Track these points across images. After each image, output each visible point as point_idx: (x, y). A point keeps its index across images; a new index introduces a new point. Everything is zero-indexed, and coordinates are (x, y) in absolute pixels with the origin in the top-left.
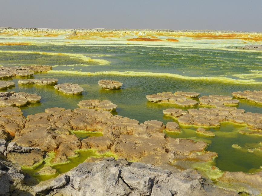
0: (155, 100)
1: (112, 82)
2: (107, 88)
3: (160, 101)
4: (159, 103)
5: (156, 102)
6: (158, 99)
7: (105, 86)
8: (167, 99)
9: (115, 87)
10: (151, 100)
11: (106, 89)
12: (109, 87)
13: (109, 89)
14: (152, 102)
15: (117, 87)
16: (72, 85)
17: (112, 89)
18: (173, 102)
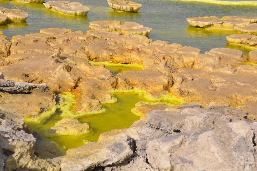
0: (201, 24)
1: (127, 3)
2: (121, 9)
3: (209, 26)
4: (208, 29)
5: (203, 28)
6: (206, 23)
7: (119, 6)
8: (220, 23)
9: (133, 8)
10: (196, 25)
11: (120, 10)
12: (125, 7)
13: (124, 11)
14: (197, 27)
15: (135, 8)
16: (70, 4)
17: (128, 12)
18: (230, 28)
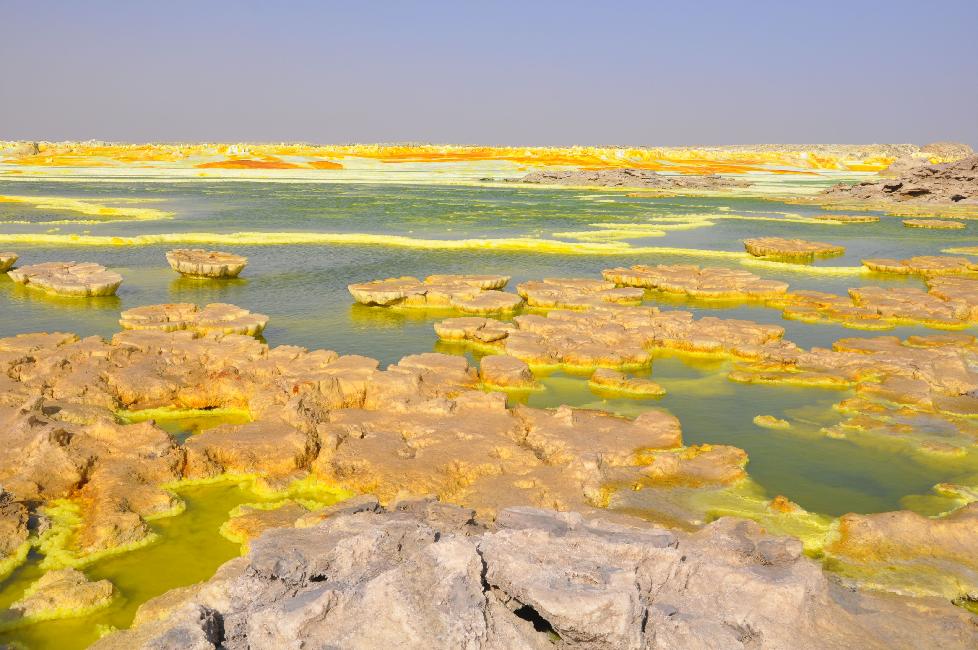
0: (379, 297)
1: (212, 257)
2: (200, 272)
3: (398, 301)
4: (396, 308)
5: (386, 306)
6: (392, 296)
7: (194, 267)
8: (420, 292)
9: (226, 268)
10: (369, 300)
11: (197, 275)
12: (207, 268)
13: (206, 276)
14: (373, 304)
15: (232, 268)
16: (76, 268)
17: (217, 278)
18: (441, 303)
